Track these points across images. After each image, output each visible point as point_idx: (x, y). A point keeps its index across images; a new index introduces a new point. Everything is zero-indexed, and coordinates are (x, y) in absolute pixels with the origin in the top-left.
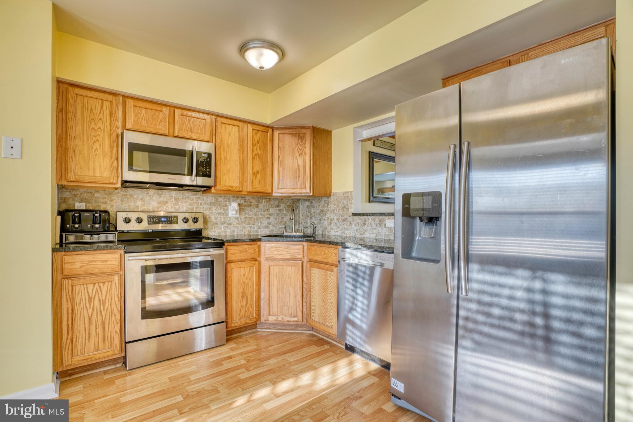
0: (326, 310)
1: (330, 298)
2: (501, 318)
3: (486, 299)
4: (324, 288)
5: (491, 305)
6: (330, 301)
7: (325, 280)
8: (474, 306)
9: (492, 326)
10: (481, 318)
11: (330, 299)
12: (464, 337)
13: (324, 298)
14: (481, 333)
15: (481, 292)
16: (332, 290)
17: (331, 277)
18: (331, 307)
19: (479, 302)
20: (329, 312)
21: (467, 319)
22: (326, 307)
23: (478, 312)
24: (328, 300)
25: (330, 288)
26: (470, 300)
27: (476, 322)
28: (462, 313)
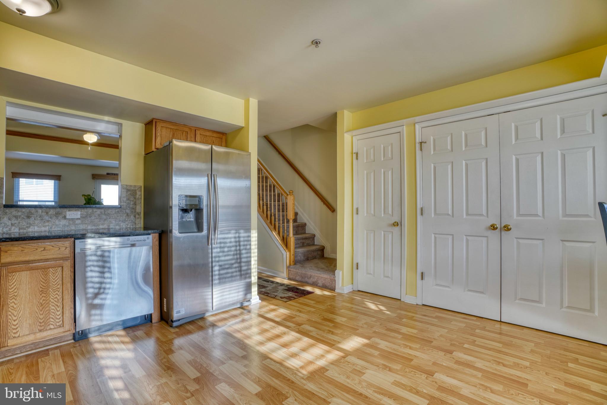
0: (47, 312)
1: (56, 296)
2: (228, 251)
3: (222, 245)
4: (41, 289)
5: (224, 247)
6: (56, 300)
7: (44, 281)
8: (218, 250)
9: (225, 256)
10: (221, 254)
11: (56, 298)
12: (215, 266)
13: (41, 301)
14: (222, 261)
15: (220, 243)
16: (59, 287)
17: (57, 274)
18: (57, 305)
19: (220, 247)
20: (53, 312)
21: (215, 257)
22: (48, 309)
23: (220, 252)
24: (52, 300)
25: (56, 285)
26: (217, 248)
27: (219, 257)
28: (214, 255)
